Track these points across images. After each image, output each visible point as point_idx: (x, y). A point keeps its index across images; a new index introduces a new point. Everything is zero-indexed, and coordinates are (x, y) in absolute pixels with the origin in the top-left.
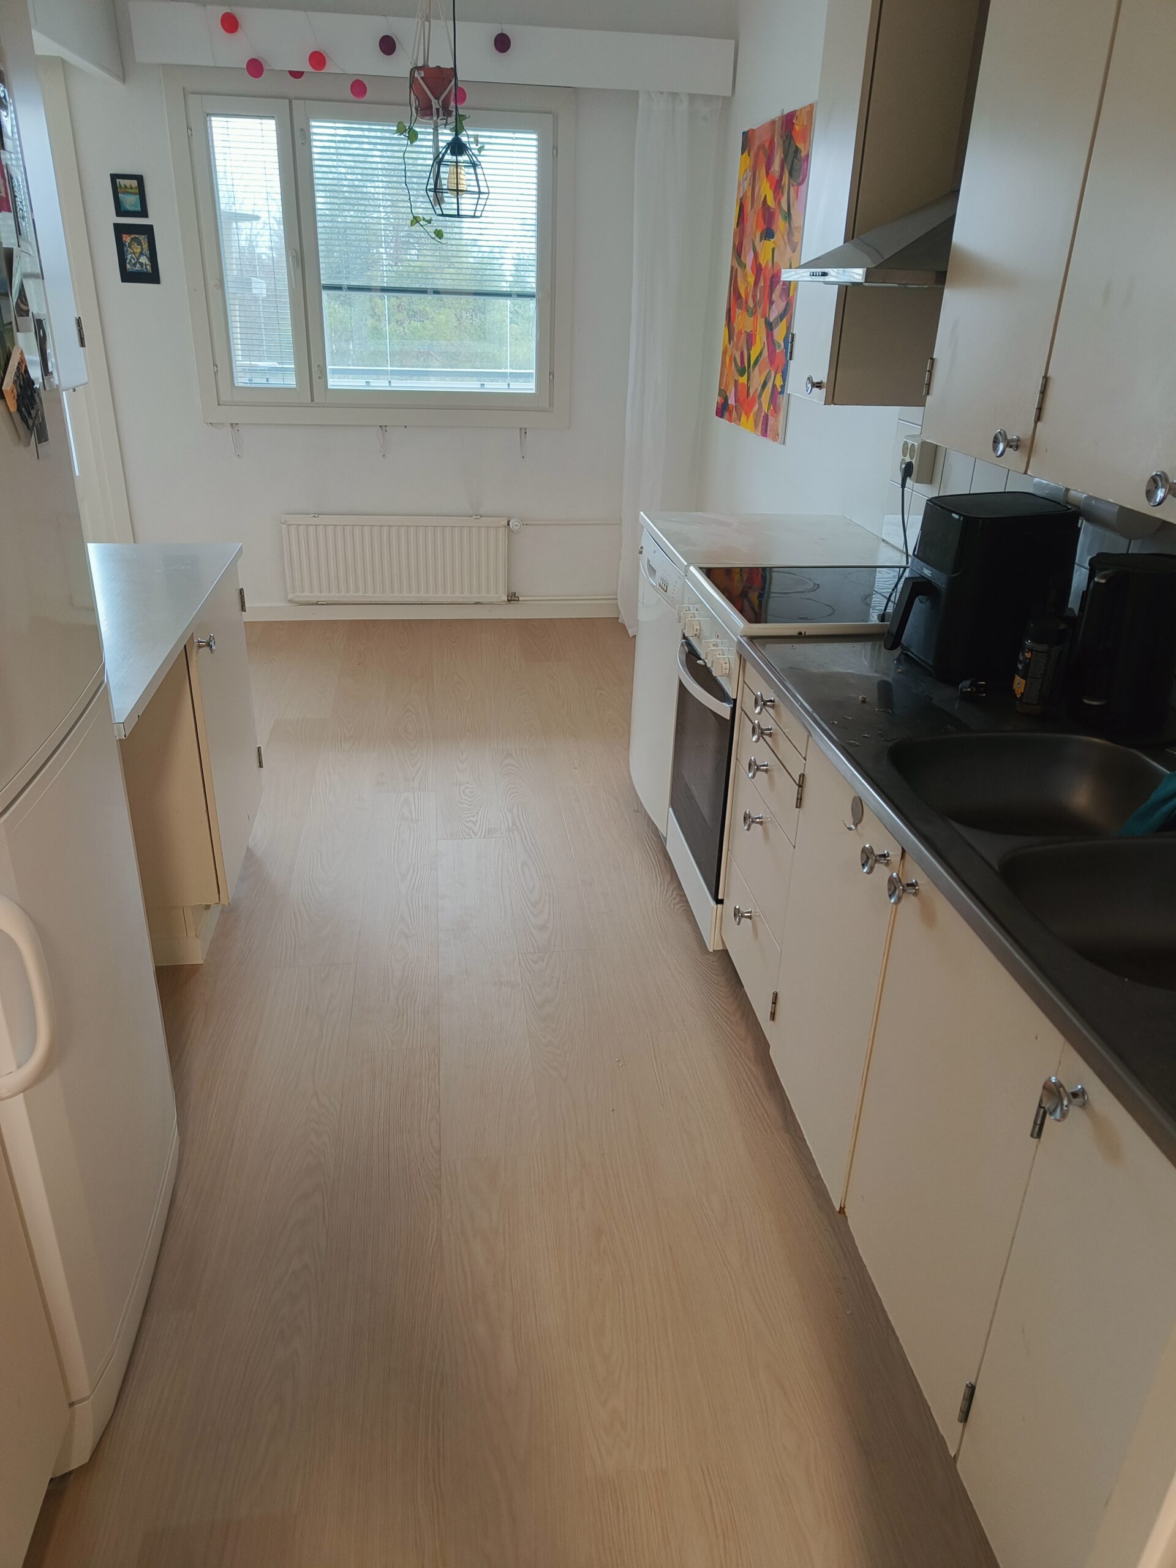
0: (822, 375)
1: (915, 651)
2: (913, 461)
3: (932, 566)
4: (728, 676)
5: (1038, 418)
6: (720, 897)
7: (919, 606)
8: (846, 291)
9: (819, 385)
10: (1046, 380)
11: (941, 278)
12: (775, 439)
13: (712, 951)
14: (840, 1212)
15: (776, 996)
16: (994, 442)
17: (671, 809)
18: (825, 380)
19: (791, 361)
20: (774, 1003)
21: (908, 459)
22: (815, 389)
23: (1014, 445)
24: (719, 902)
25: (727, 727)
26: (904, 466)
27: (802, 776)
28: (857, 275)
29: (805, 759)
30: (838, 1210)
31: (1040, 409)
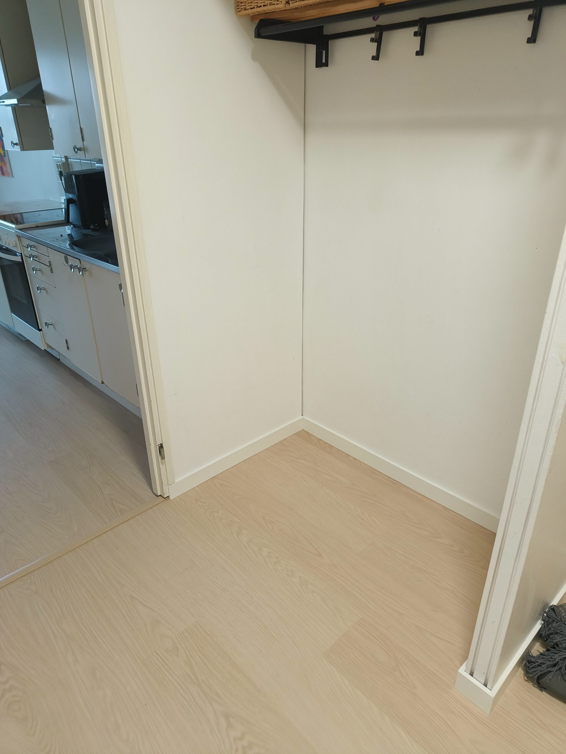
0: (16, 140)
1: (75, 223)
2: (62, 170)
3: (71, 194)
4: (16, 246)
5: (83, 140)
6: (40, 328)
7: (72, 208)
8: (14, 108)
9: (16, 144)
10: (81, 129)
11: (44, 102)
12: (8, 176)
13: (44, 349)
14: (102, 383)
15: (66, 341)
16: (74, 149)
17: (12, 314)
18: (18, 142)
19: (3, 138)
20: (67, 343)
21: (60, 170)
22: (15, 146)
23: (79, 149)
24: (40, 330)
25: (21, 265)
26: (59, 172)
27: (50, 262)
28: (14, 101)
29: (49, 257)
30: (101, 383)
31: (82, 138)
